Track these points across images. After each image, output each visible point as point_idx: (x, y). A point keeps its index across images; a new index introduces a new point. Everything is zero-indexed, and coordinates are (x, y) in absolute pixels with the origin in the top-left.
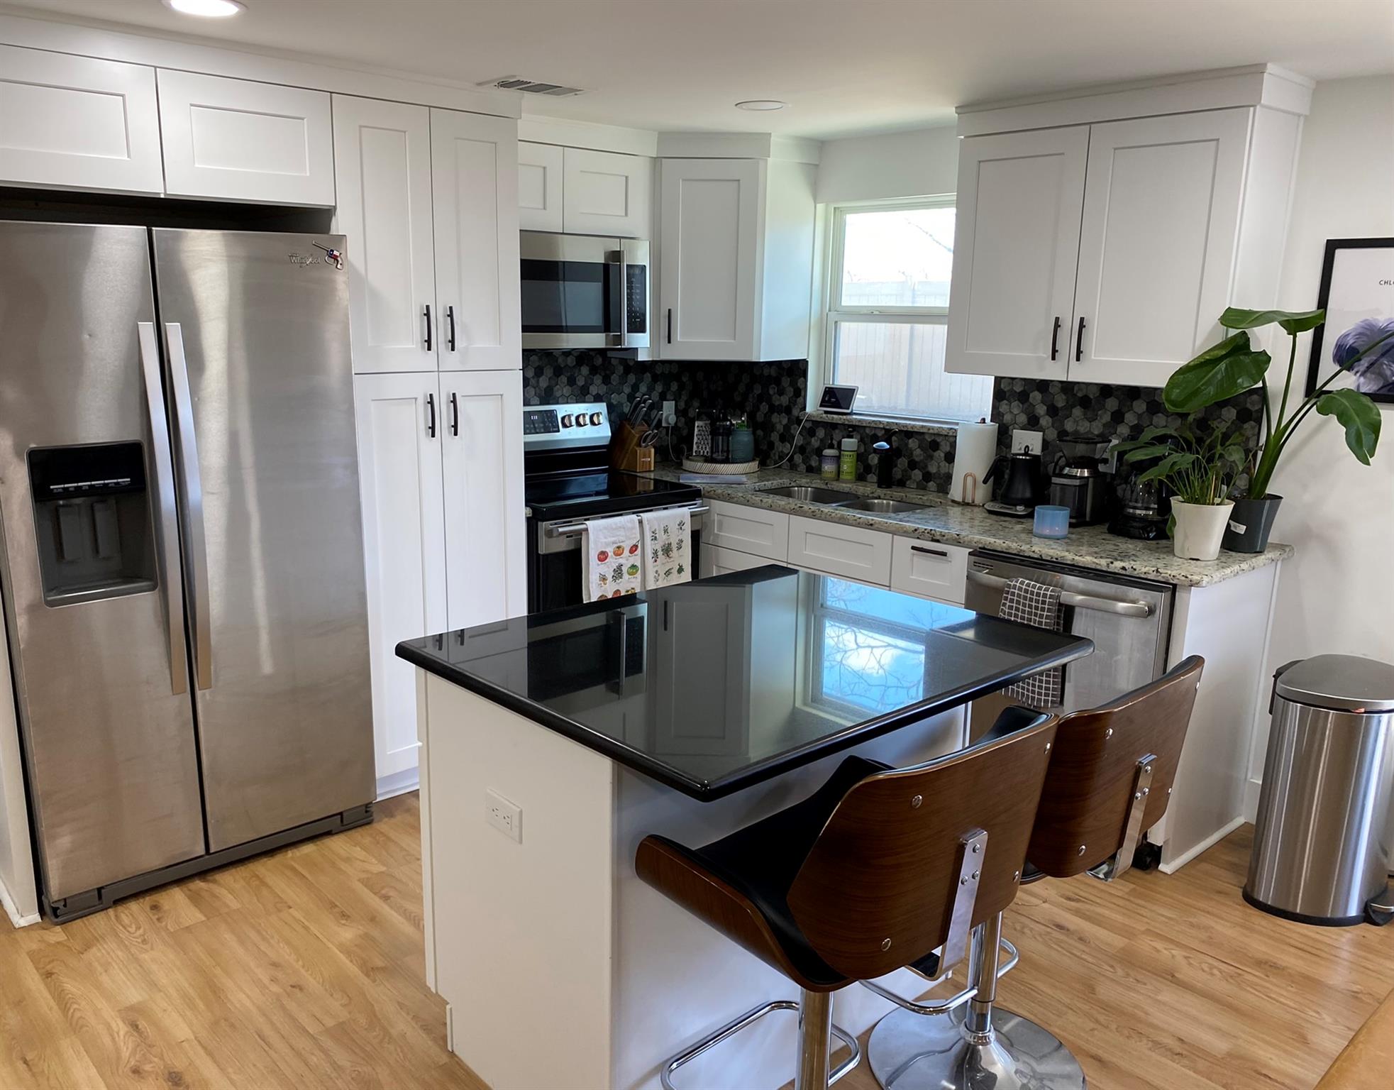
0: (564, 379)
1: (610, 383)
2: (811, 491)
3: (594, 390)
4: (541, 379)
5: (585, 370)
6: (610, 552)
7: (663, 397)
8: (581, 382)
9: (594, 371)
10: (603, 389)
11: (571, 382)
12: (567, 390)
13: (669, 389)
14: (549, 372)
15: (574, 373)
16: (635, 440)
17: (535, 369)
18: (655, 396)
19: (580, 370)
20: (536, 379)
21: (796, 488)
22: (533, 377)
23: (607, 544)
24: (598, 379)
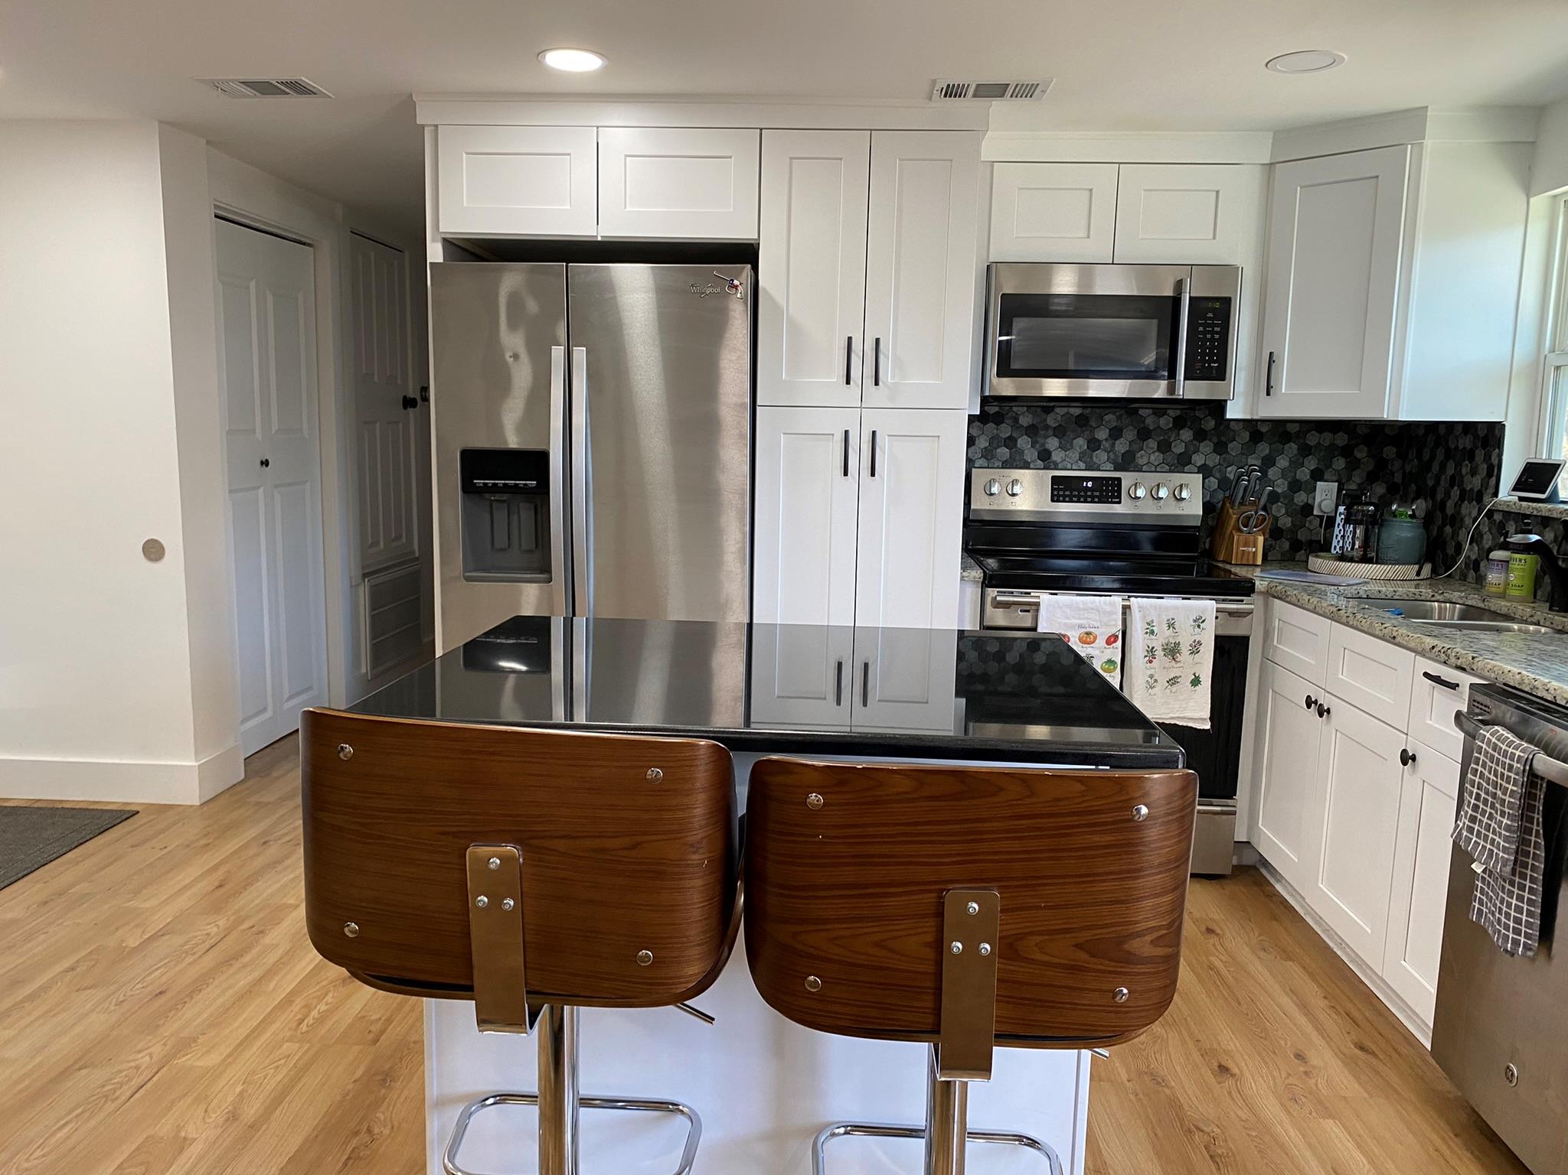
0: (1152, 444)
1: (1227, 452)
2: (1460, 609)
3: (1198, 459)
4: (1117, 442)
5: (1187, 434)
6: (1073, 636)
7: (1318, 475)
8: (1178, 448)
9: (1201, 435)
10: (1214, 460)
11: (1164, 447)
12: (1156, 457)
13: (1329, 466)
14: (1130, 434)
15: (1169, 437)
16: (1232, 522)
17: (1110, 430)
18: (1304, 474)
19: (1178, 435)
20: (1110, 442)
21: (1436, 604)
22: (1106, 440)
23: (1072, 627)
24: (1206, 447)
